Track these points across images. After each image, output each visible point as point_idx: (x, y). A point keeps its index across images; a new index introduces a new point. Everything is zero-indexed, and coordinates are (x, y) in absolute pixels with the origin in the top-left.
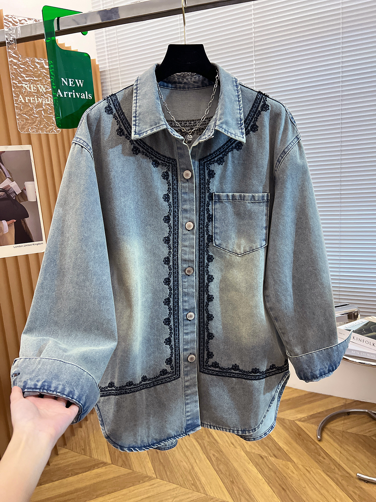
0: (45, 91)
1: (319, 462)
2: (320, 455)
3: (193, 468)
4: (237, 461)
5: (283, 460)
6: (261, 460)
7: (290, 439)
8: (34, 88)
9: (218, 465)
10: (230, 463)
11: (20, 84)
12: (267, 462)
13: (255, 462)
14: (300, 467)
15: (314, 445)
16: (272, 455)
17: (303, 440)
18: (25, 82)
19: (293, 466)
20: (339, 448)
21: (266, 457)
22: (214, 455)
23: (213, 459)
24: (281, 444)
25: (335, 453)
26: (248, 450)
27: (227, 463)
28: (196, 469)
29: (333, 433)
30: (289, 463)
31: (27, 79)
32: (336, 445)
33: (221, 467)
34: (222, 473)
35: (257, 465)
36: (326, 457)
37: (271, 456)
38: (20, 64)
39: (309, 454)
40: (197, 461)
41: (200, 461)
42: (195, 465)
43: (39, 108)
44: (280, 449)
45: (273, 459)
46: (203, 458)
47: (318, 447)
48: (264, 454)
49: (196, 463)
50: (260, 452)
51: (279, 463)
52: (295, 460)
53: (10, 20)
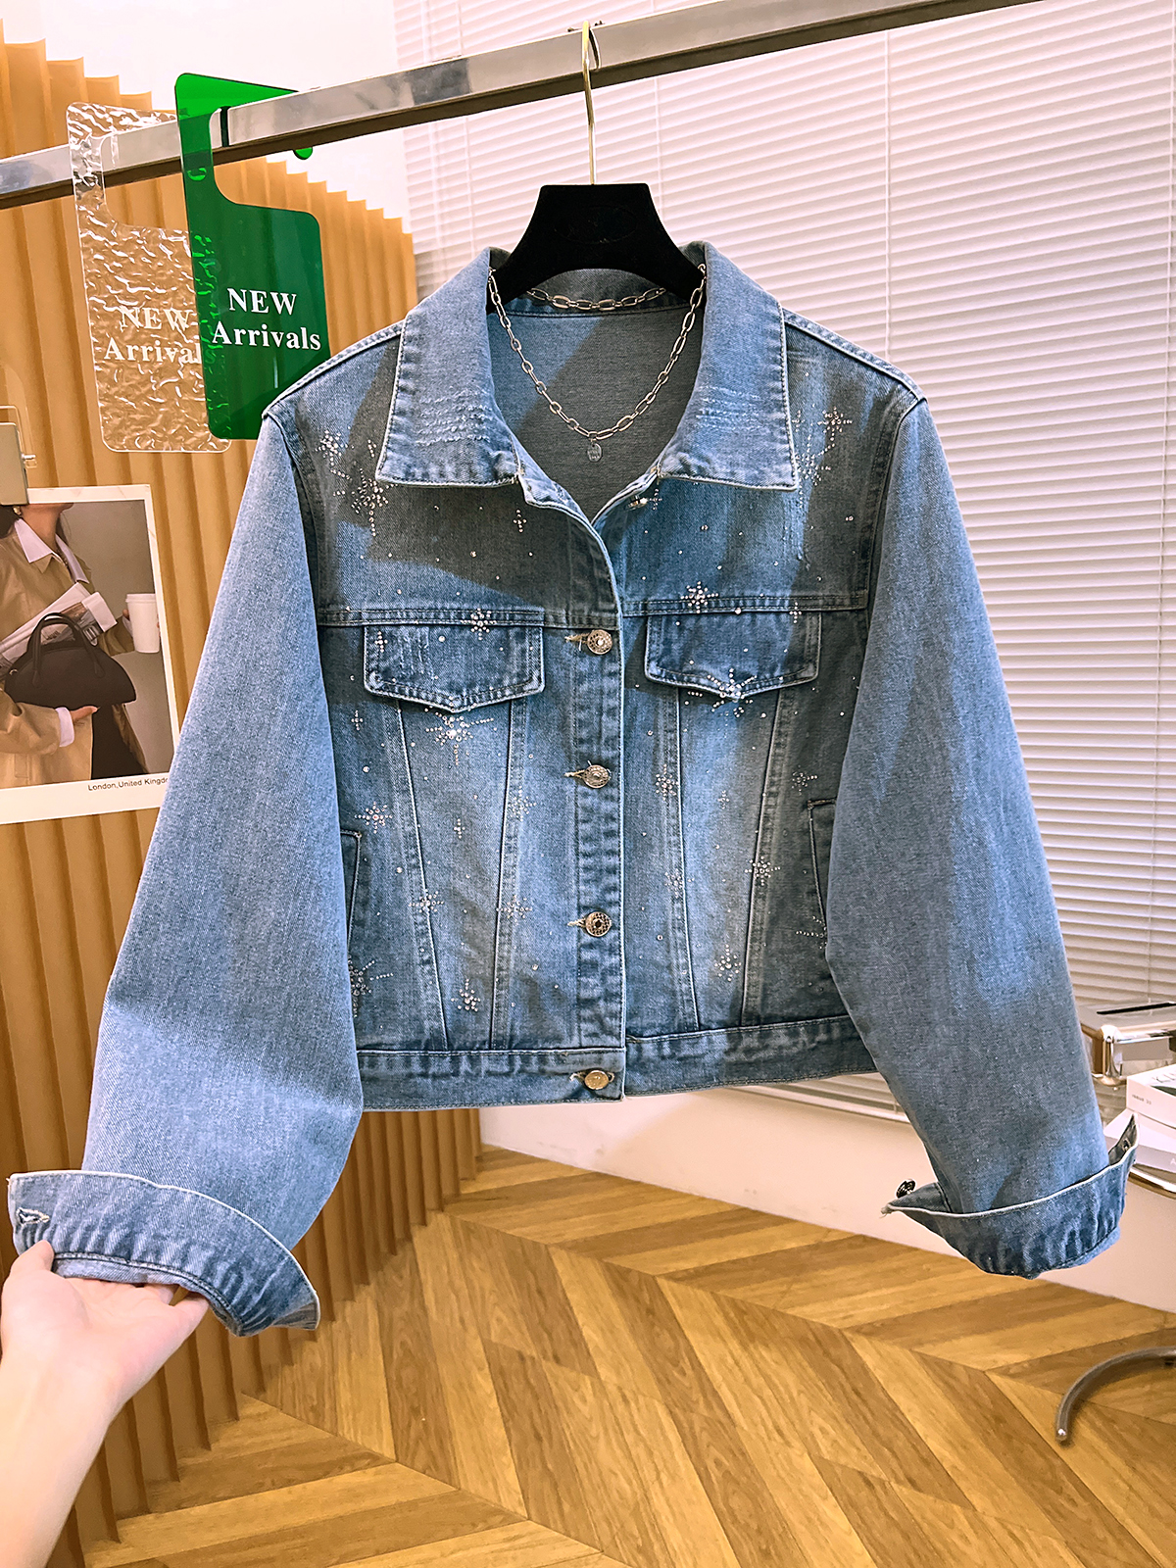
0: (185, 326)
1: (1056, 1514)
2: (1060, 1492)
3: (647, 1498)
4: (789, 1489)
5: (938, 1496)
6: (865, 1492)
7: (966, 1430)
8: (154, 318)
9: (726, 1498)
10: (765, 1494)
11: (113, 306)
12: (883, 1498)
13: (845, 1498)
14: (993, 1524)
15: (1045, 1458)
16: (902, 1478)
17: (1009, 1437)
18: (126, 299)
19: (967, 1518)
20: (1127, 1473)
21: (882, 1483)
22: (718, 1463)
23: (715, 1474)
24: (936, 1445)
25: (1114, 1487)
26: (827, 1457)
27: (755, 1494)
28: (658, 1502)
29: (1110, 1421)
30: (956, 1508)
31: (133, 291)
32: (1116, 1461)
33: (736, 1502)
34: (735, 1521)
35: (849, 1506)
36: (1079, 1500)
37: (898, 1481)
38: (114, 247)
39: (1023, 1486)
40: (664, 1477)
41: (673, 1477)
42: (655, 1489)
43: (170, 377)
44: (929, 1460)
45: (904, 1491)
46: (683, 1469)
47: (1057, 1463)
48: (876, 1472)
49: (661, 1484)
50: (864, 1466)
51: (922, 1505)
52: (975, 1499)
53: (86, 116)
